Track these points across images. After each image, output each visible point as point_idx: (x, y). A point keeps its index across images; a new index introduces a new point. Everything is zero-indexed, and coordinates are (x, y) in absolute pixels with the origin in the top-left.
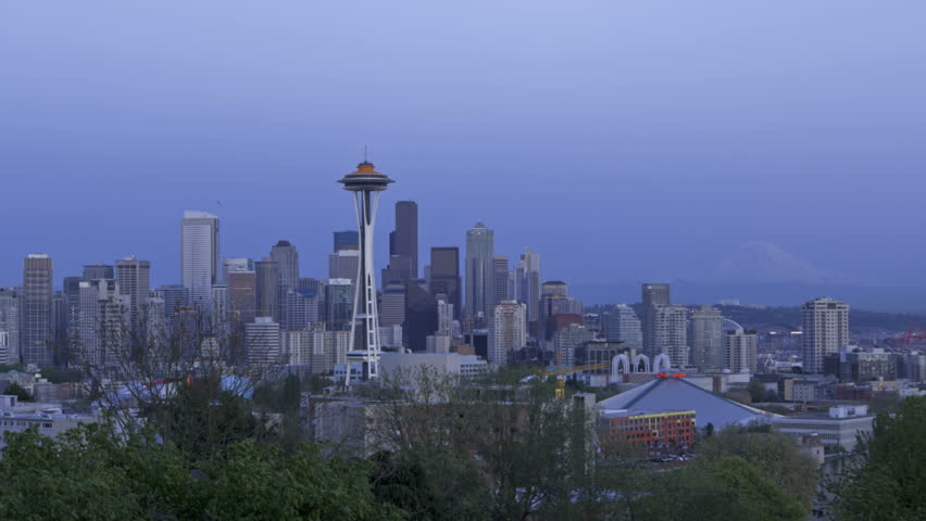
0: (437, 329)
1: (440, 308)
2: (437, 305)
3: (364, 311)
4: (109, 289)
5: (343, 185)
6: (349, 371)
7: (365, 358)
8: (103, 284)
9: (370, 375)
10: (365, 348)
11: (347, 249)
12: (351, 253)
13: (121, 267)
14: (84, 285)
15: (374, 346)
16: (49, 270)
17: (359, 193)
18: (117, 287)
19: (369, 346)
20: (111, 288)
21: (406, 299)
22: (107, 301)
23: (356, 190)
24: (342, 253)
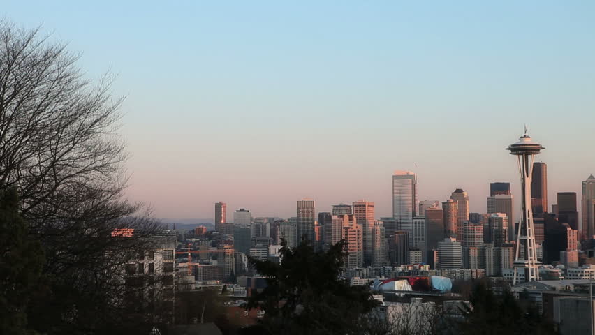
0: (567, 247)
1: (568, 232)
2: (567, 231)
3: (526, 235)
4: (350, 220)
5: (510, 151)
6: (515, 274)
7: (526, 265)
8: (346, 217)
9: (531, 277)
10: (526, 259)
11: (500, 194)
12: (503, 196)
13: (356, 206)
14: (334, 218)
15: (533, 258)
16: (313, 208)
17: (521, 156)
18: (355, 219)
19: (529, 258)
20: (351, 219)
21: (545, 226)
22: (349, 228)
23: (519, 155)
24: (497, 197)
